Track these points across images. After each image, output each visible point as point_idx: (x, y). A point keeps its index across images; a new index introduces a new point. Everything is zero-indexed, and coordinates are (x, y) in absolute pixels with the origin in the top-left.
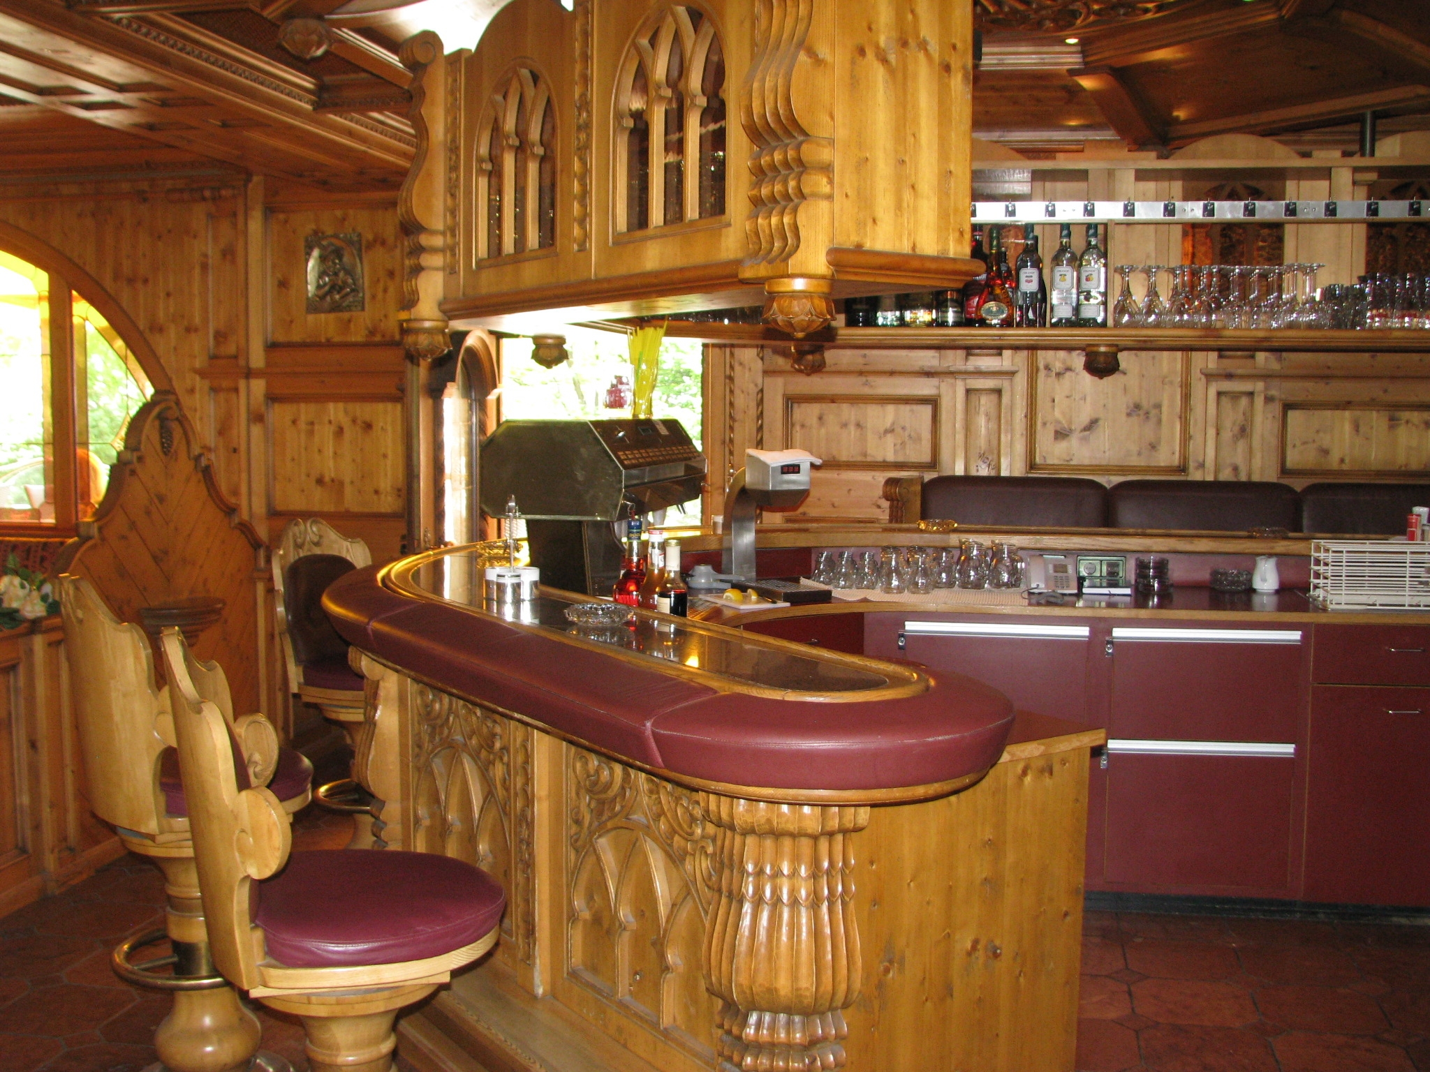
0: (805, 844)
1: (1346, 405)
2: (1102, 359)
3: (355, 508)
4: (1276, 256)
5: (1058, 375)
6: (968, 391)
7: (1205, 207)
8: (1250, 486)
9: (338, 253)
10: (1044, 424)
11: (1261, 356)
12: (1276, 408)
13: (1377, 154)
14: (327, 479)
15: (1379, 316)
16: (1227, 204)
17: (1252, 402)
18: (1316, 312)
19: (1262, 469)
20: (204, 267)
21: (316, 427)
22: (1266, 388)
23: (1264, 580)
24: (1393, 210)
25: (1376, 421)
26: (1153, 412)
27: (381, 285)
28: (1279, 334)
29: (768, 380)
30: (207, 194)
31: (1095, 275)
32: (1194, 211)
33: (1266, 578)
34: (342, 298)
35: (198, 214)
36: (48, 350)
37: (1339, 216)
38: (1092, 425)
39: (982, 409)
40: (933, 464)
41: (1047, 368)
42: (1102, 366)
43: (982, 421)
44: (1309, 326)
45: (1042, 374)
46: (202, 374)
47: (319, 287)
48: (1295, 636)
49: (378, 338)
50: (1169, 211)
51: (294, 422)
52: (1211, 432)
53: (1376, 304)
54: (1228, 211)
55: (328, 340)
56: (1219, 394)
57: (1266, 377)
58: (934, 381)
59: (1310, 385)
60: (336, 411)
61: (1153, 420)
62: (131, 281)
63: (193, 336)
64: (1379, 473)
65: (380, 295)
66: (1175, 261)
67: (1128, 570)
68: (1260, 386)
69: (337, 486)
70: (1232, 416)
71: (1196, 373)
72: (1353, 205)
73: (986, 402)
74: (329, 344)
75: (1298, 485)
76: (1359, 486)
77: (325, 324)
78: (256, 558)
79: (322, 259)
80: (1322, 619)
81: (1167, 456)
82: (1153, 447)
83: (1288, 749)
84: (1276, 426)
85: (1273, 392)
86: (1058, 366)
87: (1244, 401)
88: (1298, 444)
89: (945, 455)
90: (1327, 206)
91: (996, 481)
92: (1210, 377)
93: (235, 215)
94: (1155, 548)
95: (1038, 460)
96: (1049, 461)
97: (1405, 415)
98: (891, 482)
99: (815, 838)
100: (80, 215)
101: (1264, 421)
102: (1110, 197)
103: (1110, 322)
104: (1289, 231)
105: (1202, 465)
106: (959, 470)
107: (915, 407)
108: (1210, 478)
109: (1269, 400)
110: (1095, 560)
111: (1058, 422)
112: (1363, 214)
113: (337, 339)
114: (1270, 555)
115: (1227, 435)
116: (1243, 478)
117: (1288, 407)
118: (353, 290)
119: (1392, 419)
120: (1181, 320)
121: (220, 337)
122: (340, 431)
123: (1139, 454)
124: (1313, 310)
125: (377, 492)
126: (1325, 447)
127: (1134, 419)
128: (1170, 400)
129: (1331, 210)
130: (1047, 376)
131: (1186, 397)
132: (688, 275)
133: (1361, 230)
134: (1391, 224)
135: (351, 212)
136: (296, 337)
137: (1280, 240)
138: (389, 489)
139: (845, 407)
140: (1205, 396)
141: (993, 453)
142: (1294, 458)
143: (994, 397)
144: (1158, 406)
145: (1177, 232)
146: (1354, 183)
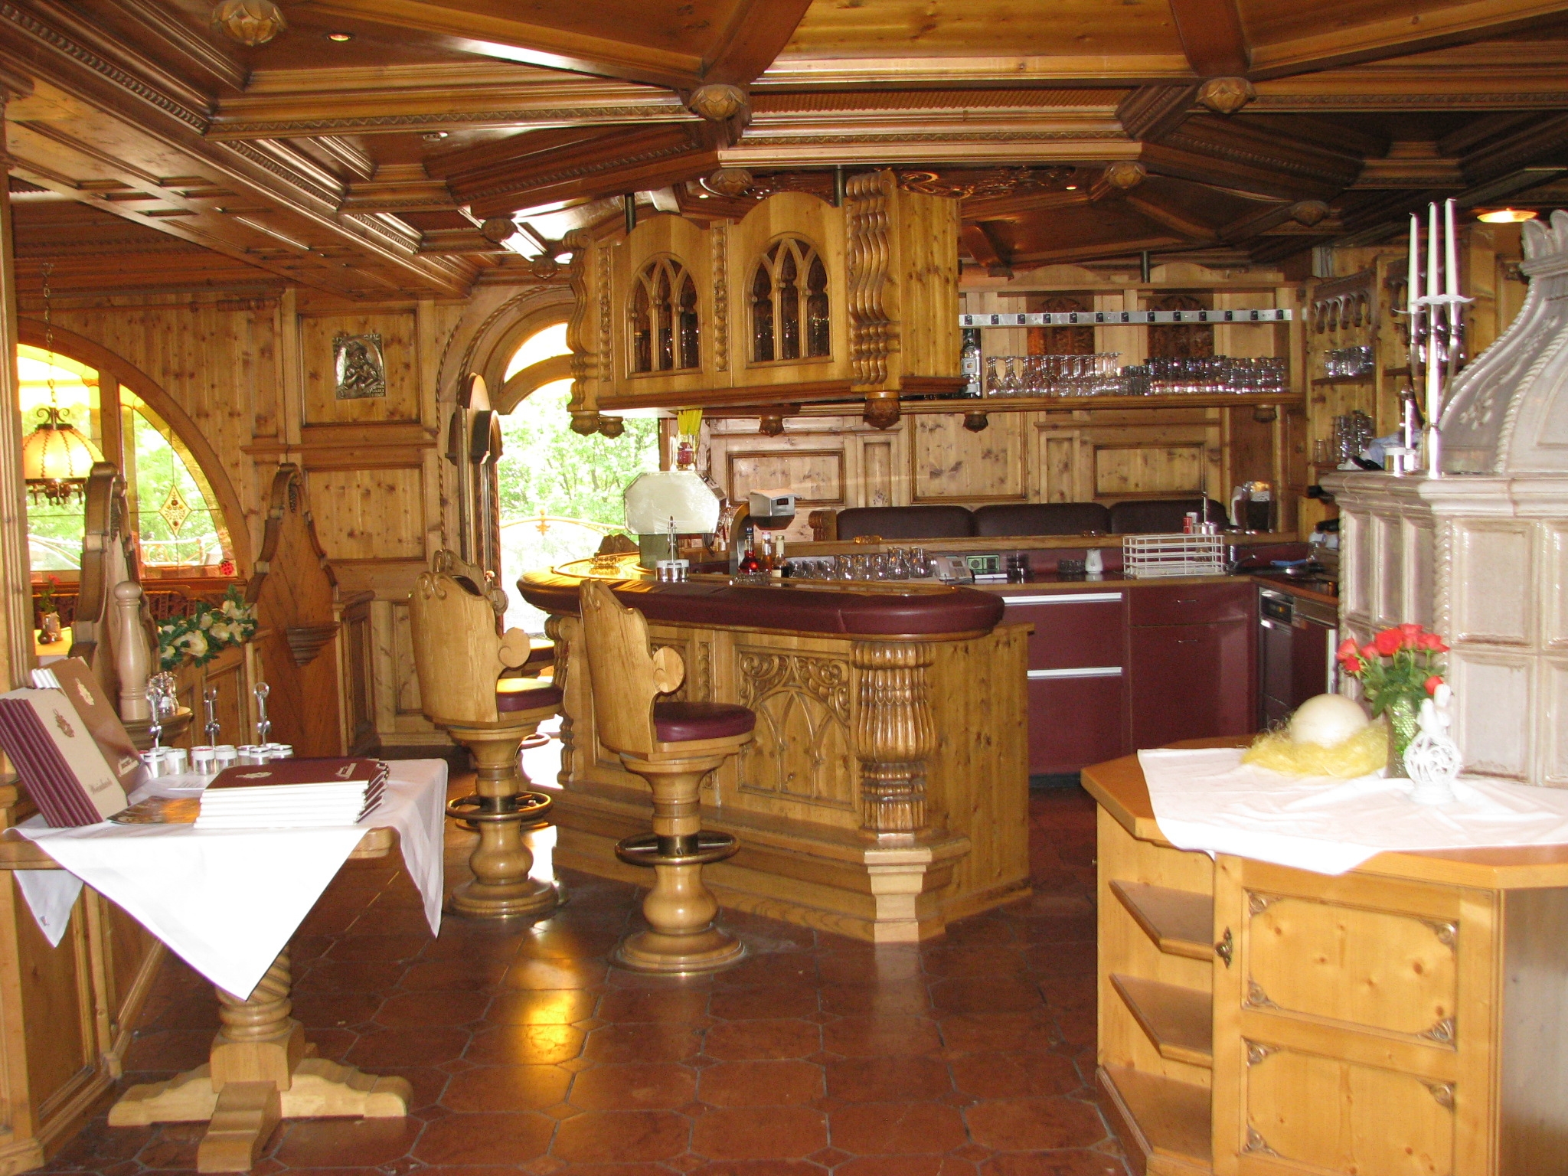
0: (907, 671)
1: (1138, 445)
2: (977, 419)
3: (382, 555)
4: (1090, 348)
5: (931, 430)
6: (866, 445)
7: (1045, 317)
8: (1074, 506)
9: (363, 351)
10: (922, 467)
11: (1076, 413)
12: (1089, 449)
13: (1152, 280)
14: (357, 532)
15: (1159, 386)
16: (1058, 315)
17: (1072, 446)
18: (1118, 384)
19: (1079, 492)
20: (246, 363)
21: (347, 491)
22: (1082, 435)
23: (1093, 565)
24: (1165, 317)
25: (1159, 455)
26: (1001, 455)
27: (399, 376)
28: (1095, 400)
29: (715, 442)
30: (253, 304)
31: (973, 363)
32: (1038, 319)
33: (1094, 565)
34: (366, 386)
35: (239, 321)
36: (99, 434)
37: (1131, 321)
38: (957, 466)
39: (877, 458)
40: (841, 500)
41: (923, 425)
42: (976, 424)
43: (877, 467)
44: (1115, 394)
45: (919, 430)
46: (246, 450)
47: (346, 378)
48: (1117, 596)
49: (397, 418)
50: (1022, 320)
51: (327, 487)
52: (1044, 468)
53: (1156, 378)
54: (1060, 319)
55: (355, 420)
56: (1048, 440)
57: (1082, 426)
58: (840, 438)
59: (1112, 431)
60: (364, 477)
61: (1002, 461)
62: (178, 376)
63: (236, 420)
64: (1163, 493)
65: (398, 384)
66: (1024, 353)
67: (1001, 563)
68: (1077, 433)
69: (366, 537)
70: (1058, 456)
71: (1031, 426)
72: (1139, 315)
73: (879, 452)
74: (356, 424)
75: (1108, 504)
76: (1150, 503)
77: (352, 408)
78: (332, 594)
79: (349, 355)
80: (1135, 584)
81: (1012, 487)
82: (1002, 481)
83: (1116, 670)
84: (1090, 461)
85: (1087, 438)
86: (930, 424)
87: (1066, 445)
88: (1105, 474)
89: (850, 493)
90: (1123, 315)
91: (890, 511)
92: (1041, 428)
93: (272, 320)
94: (1020, 547)
95: (919, 494)
96: (927, 495)
97: (1179, 451)
98: (813, 514)
99: (911, 668)
100: (130, 322)
101: (1081, 459)
102: (982, 311)
103: (985, 395)
104: (1098, 331)
105: (1038, 493)
106: (862, 504)
107: (826, 458)
108: (1044, 502)
109: (1083, 443)
110: (978, 558)
111: (932, 465)
112: (1146, 320)
113: (362, 419)
114: (1096, 548)
115: (1055, 470)
116: (1068, 501)
117: (1097, 448)
118: (376, 380)
119: (1170, 454)
120: (1031, 392)
121: (261, 420)
122: (368, 492)
123: (992, 486)
124: (1116, 383)
125: (400, 541)
126: (1124, 475)
127: (988, 460)
128: (1013, 447)
129: (1125, 318)
130: (923, 432)
131: (1025, 444)
132: (806, 387)
133: (1145, 329)
134: (1162, 326)
135: (371, 317)
136: (327, 419)
137: (1092, 335)
138: (410, 538)
139: (773, 460)
140: (1038, 442)
141: (886, 490)
142: (1103, 485)
143: (884, 449)
144: (1005, 451)
145: (1024, 332)
146: (1139, 298)
